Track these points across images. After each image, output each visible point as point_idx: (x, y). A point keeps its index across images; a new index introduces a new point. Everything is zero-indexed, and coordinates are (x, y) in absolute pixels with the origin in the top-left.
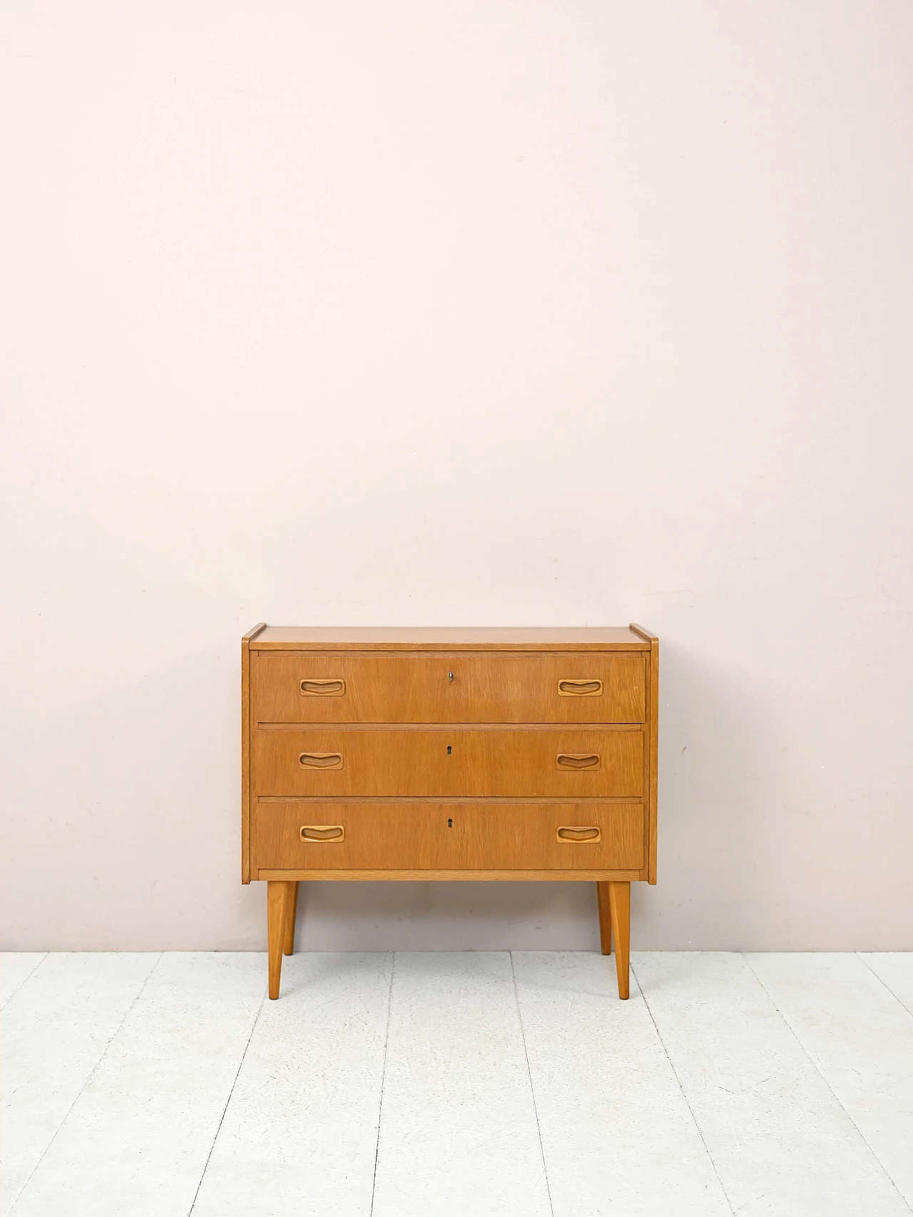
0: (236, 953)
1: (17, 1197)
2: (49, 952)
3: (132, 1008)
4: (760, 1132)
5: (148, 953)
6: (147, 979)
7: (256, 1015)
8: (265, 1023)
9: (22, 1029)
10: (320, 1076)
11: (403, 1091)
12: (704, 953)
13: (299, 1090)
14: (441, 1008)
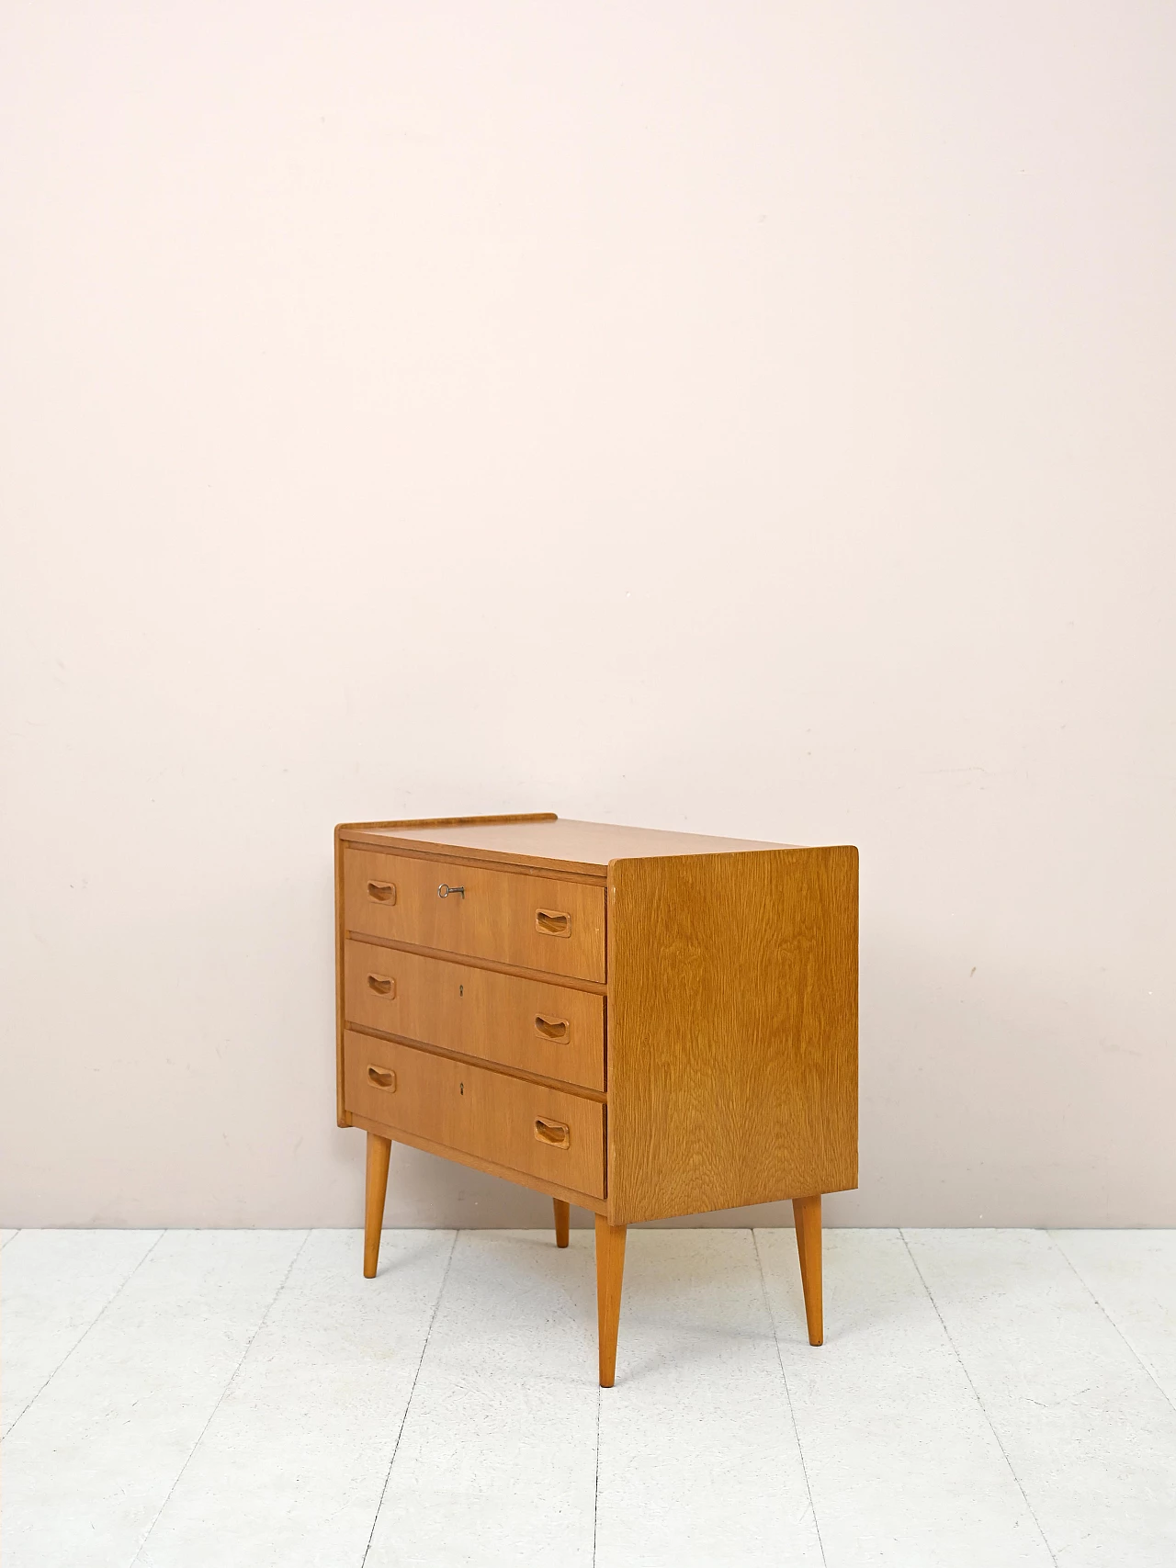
0: (403, 1231)
1: (146, 1535)
2: (166, 1229)
3: (275, 1299)
4: (1082, 1456)
5: (291, 1231)
6: (293, 1263)
7: (434, 1308)
8: (446, 1319)
9: (138, 1327)
10: (518, 1385)
11: (626, 1404)
12: (999, 1230)
13: (493, 1402)
14: (668, 1299)
